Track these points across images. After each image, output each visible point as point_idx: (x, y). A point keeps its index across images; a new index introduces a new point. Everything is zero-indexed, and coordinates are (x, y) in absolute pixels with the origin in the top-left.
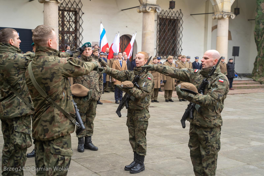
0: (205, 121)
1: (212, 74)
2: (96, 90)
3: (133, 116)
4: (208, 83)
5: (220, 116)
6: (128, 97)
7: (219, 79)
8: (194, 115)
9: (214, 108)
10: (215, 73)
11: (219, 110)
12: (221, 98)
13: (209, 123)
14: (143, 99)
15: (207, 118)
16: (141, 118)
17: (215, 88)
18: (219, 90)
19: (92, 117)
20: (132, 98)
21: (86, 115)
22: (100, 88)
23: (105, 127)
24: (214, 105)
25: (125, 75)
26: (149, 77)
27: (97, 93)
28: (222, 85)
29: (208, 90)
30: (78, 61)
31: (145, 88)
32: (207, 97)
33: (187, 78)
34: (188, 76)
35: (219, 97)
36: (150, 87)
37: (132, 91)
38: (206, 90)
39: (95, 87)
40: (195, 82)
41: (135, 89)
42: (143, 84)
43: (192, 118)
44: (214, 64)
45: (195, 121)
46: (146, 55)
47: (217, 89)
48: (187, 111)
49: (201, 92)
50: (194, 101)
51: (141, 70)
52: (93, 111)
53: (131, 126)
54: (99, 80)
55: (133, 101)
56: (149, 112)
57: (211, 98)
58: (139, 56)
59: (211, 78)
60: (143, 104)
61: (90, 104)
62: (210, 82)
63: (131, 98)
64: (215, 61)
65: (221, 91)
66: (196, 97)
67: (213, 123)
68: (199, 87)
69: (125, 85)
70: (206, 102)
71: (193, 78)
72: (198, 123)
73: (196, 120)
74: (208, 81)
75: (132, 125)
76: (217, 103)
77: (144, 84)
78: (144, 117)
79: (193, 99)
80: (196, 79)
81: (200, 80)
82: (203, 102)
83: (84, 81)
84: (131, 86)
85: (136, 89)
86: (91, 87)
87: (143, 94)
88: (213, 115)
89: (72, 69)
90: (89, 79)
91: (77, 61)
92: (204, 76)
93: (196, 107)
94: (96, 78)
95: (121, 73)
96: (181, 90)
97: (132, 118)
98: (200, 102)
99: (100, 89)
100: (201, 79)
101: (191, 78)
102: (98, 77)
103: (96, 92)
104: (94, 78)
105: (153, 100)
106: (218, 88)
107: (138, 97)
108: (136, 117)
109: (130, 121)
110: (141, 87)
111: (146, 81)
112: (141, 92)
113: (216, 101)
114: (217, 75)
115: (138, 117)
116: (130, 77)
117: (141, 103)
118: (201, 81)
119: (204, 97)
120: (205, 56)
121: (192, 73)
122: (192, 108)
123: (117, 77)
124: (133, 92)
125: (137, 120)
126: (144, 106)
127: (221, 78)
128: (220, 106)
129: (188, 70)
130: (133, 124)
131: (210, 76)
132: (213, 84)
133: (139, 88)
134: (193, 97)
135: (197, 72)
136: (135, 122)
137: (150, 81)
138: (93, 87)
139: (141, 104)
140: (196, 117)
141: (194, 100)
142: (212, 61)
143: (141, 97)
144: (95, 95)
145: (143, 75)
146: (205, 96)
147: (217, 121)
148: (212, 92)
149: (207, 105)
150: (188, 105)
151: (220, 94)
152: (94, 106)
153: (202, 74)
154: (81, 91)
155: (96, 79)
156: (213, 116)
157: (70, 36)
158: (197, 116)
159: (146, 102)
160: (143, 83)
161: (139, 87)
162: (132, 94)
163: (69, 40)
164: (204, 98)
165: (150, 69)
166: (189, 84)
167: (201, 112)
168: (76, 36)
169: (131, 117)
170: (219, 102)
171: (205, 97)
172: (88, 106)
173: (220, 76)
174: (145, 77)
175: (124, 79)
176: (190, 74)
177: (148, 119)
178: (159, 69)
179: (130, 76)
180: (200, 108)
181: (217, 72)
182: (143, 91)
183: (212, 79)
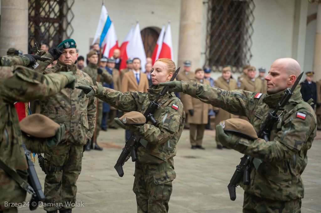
0: (271, 189)
1: (286, 103)
2: (82, 125)
3: (145, 176)
4: (277, 120)
5: (299, 180)
6: (136, 140)
7: (297, 113)
8: (252, 176)
9: (287, 165)
10: (290, 100)
11: (298, 168)
12: (299, 148)
13: (279, 193)
14: (162, 145)
15: (275, 184)
16: (160, 179)
17: (290, 129)
18: (296, 133)
19: (75, 175)
20: (143, 142)
21: (62, 171)
22: (89, 123)
23: (101, 192)
24: (288, 160)
25: (132, 101)
26: (174, 105)
27: (83, 131)
28: (302, 124)
29: (277, 132)
30: (33, 72)
31: (167, 124)
32: (273, 145)
33: (241, 107)
34: (243, 105)
35: (296, 146)
36: (176, 123)
37: (142, 130)
38: (273, 132)
39: (80, 119)
40: (255, 116)
41: (148, 126)
42: (163, 117)
43: (247, 182)
44: (289, 85)
45: (253, 188)
46: (170, 65)
47: (293, 130)
48: (238, 170)
49: (264, 135)
50: (250, 152)
51: (161, 92)
52: (76, 164)
53: (141, 193)
54: (88, 107)
55: (144, 148)
56: (174, 169)
57: (281, 148)
58: (158, 67)
59: (283, 110)
60: (163, 153)
61: (70, 151)
62: (282, 118)
63: (141, 142)
64: (291, 79)
65: (300, 134)
66: (253, 145)
67: (284, 193)
68: (261, 127)
69: (130, 120)
70: (273, 154)
71: (251, 109)
72: (257, 192)
73: (254, 186)
74: (277, 116)
75: (143, 191)
76: (294, 157)
77: (165, 118)
78: (165, 178)
79: (248, 148)
80: (257, 110)
81: (263, 113)
82: (266, 154)
83: (61, 108)
84: (140, 120)
85: (150, 127)
86: (73, 119)
87: (162, 135)
88: (285, 178)
89: (22, 87)
90: (69, 106)
91: (31, 73)
92: (271, 106)
93: (254, 162)
94: (82, 103)
95: (125, 96)
96: (226, 132)
97: (142, 178)
98: (260, 154)
99: (91, 124)
100: (266, 111)
101: (248, 109)
102: (86, 102)
103: (83, 129)
104: (78, 103)
105: (195, 144)
106: (294, 128)
107: (154, 142)
108: (150, 177)
109: (140, 184)
110: (160, 123)
111: (168, 112)
112: (160, 132)
113: (290, 152)
114: (295, 104)
115: (154, 176)
116: (142, 104)
117: (158, 152)
118: (266, 115)
119: (268, 145)
120: (272, 70)
121: (250, 100)
122: (247, 165)
123: (117, 104)
124: (144, 131)
125: (151, 182)
126: (165, 158)
127: (302, 110)
128: (299, 162)
129: (243, 95)
130: (145, 190)
131: (280, 107)
132: (286, 122)
133: (157, 125)
134: (248, 145)
135: (259, 99)
136: (148, 186)
137: (176, 113)
138: (76, 120)
139: (158, 154)
140: (254, 180)
141: (249, 150)
142: (284, 80)
143: (158, 141)
144: (80, 134)
145: (165, 100)
146: (270, 143)
147: (293, 190)
148: (284, 137)
149: (274, 160)
150: (242, 159)
151: (297, 139)
152: (79, 153)
153: (267, 103)
154: (43, 128)
155: (82, 105)
156: (286, 181)
157: (49, 27)
158: (256, 180)
159: (168, 151)
160: (162, 115)
161: (156, 123)
162: (143, 135)
163: (47, 34)
164: (268, 147)
165: (174, 89)
166: (241, 121)
167: (264, 172)
168: (61, 26)
169: (142, 176)
170: (297, 155)
171: (270, 145)
172: (67, 154)
173: (300, 106)
174: (168, 105)
175: (130, 107)
176: (246, 102)
177: (172, 181)
178: (190, 89)
179: (141, 102)
180: (261, 165)
181: (295, 100)
182: (162, 130)
183: (286, 112)
